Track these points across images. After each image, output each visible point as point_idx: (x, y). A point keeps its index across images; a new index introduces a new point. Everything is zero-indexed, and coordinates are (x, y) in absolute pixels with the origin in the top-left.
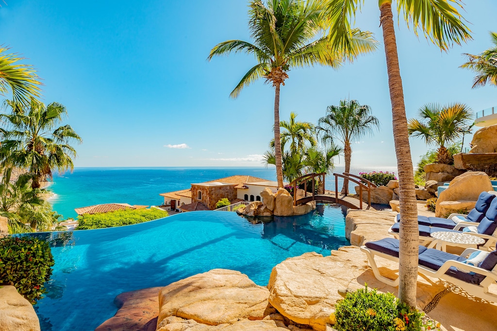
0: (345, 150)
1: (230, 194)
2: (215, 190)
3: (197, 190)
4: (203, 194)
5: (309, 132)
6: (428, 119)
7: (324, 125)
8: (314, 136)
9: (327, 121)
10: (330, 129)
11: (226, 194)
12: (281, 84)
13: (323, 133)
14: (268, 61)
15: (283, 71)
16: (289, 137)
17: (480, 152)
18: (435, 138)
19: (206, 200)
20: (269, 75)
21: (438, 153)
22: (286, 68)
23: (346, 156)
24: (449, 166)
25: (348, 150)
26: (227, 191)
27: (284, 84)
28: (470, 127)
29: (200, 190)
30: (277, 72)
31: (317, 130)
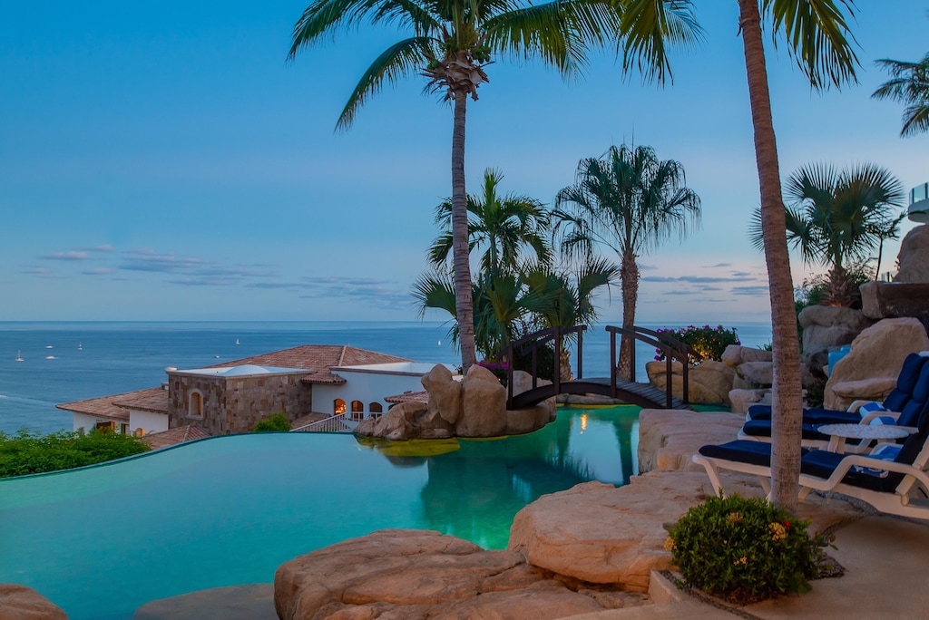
0: (624, 271)
1: (292, 398)
2: (245, 388)
3: (186, 389)
4: (206, 400)
5: (532, 222)
6: (809, 202)
7: (570, 208)
8: (546, 235)
9: (577, 198)
10: (587, 216)
11: (279, 399)
12: (469, 96)
13: (568, 228)
14: (435, 34)
15: (475, 62)
16: (482, 234)
17: (915, 279)
18: (821, 247)
19: (218, 419)
20: (437, 70)
21: (829, 281)
22: (483, 55)
23: (625, 287)
24: (852, 312)
25: (629, 272)
26: (280, 390)
27: (475, 97)
28: (895, 222)
29: (196, 390)
30: (460, 63)
31: (554, 220)
